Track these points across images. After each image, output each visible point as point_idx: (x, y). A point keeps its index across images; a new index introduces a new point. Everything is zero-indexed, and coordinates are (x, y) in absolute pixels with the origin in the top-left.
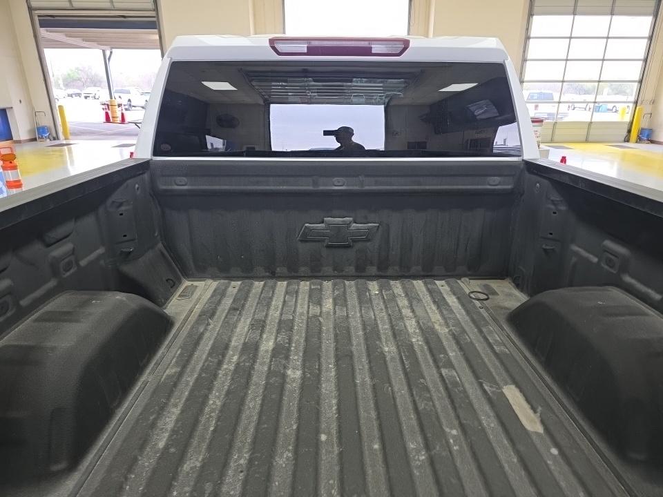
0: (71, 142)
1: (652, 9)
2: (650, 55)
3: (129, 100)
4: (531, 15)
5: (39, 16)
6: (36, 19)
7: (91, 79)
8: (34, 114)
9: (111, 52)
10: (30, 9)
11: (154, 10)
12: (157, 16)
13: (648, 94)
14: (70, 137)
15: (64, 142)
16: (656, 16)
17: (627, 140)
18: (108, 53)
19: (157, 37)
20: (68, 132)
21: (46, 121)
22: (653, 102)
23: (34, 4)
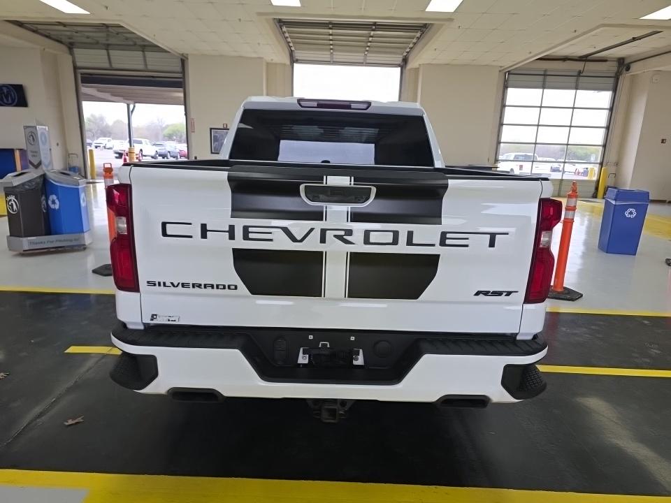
0: (97, 181)
1: (611, 86)
2: (612, 122)
3: (141, 150)
4: (506, 87)
5: (81, 74)
6: (79, 77)
7: (101, 130)
8: (67, 155)
9: (134, 106)
10: (75, 68)
11: (181, 73)
12: (184, 77)
13: (612, 157)
14: (96, 177)
15: (91, 181)
16: (615, 91)
17: (595, 196)
18: (131, 106)
19: (182, 95)
20: (95, 173)
21: (77, 162)
22: (617, 164)
23: (79, 64)
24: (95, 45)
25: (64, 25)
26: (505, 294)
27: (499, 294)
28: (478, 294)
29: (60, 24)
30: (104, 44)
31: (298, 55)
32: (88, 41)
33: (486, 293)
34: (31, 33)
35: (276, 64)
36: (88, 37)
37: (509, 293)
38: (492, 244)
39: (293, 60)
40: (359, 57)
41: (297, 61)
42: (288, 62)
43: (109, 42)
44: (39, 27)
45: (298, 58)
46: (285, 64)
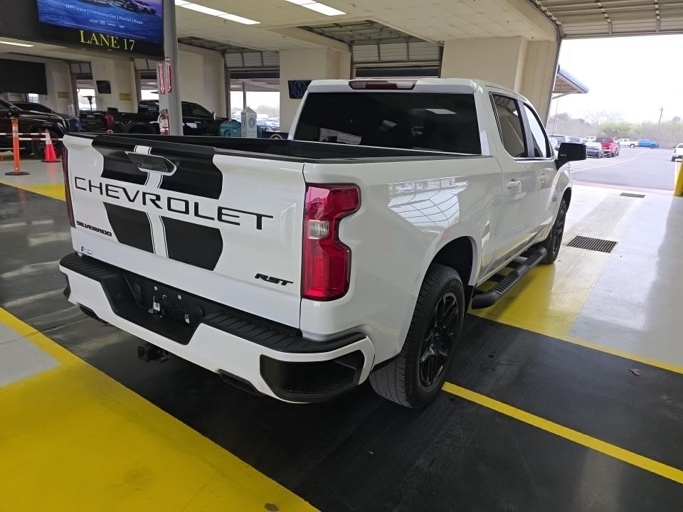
5: (356, 68)
10: (352, 63)
11: (438, 60)
12: (440, 66)
24: (368, 41)
25: (340, 26)
26: (281, 282)
27: (275, 281)
28: (258, 276)
29: (337, 25)
30: (375, 39)
31: (566, 29)
32: (361, 37)
33: (264, 278)
34: (319, 36)
35: (539, 42)
36: (361, 35)
37: (285, 283)
38: (259, 226)
39: (561, 36)
40: (650, 23)
41: (565, 36)
42: (553, 39)
43: (381, 37)
44: (326, 30)
45: (567, 33)
46: (549, 42)
